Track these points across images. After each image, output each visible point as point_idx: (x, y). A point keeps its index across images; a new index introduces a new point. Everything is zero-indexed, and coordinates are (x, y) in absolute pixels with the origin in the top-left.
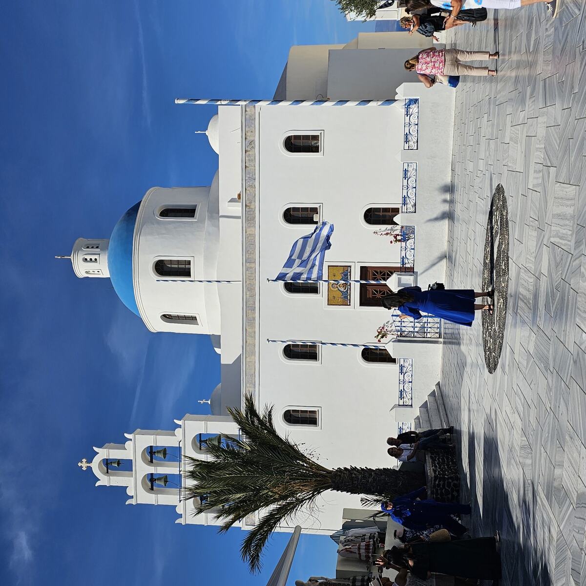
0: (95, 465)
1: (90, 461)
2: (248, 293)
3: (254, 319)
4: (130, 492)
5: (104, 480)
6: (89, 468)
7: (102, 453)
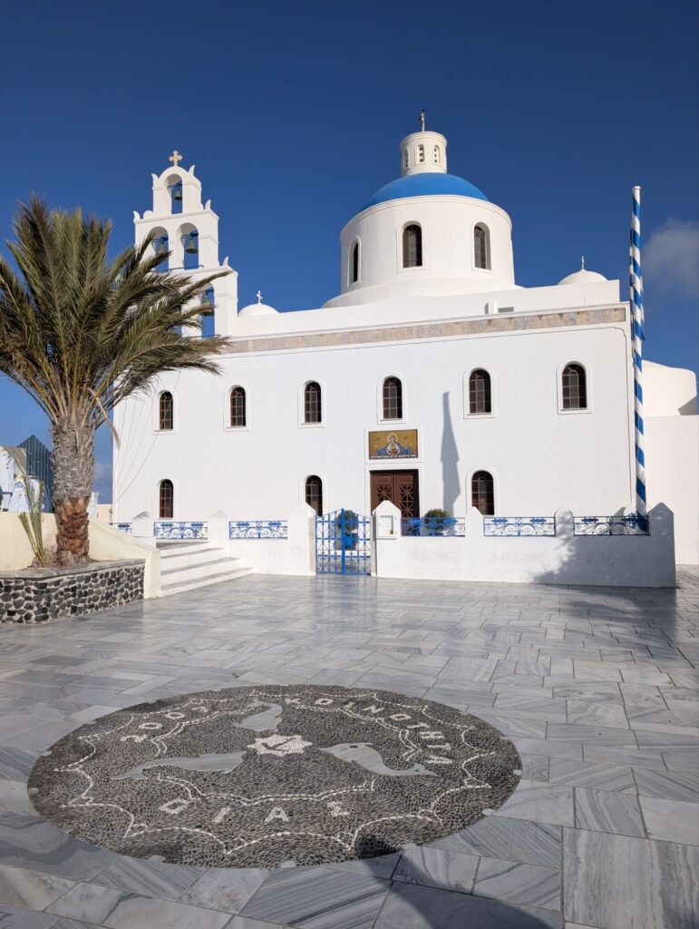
0: (175, 170)
2: (380, 332)
3: (349, 343)
4: (147, 214)
5: (160, 184)
7: (188, 177)
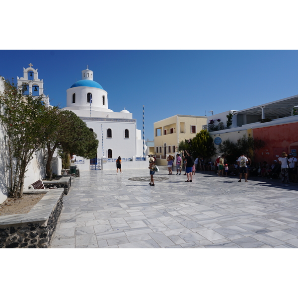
0: (30, 68)
1: (32, 67)
4: (22, 78)
5: (26, 70)
6: (29, 66)
7: (35, 71)
